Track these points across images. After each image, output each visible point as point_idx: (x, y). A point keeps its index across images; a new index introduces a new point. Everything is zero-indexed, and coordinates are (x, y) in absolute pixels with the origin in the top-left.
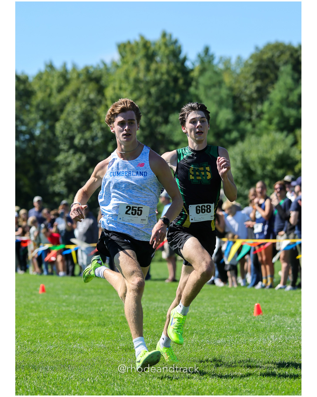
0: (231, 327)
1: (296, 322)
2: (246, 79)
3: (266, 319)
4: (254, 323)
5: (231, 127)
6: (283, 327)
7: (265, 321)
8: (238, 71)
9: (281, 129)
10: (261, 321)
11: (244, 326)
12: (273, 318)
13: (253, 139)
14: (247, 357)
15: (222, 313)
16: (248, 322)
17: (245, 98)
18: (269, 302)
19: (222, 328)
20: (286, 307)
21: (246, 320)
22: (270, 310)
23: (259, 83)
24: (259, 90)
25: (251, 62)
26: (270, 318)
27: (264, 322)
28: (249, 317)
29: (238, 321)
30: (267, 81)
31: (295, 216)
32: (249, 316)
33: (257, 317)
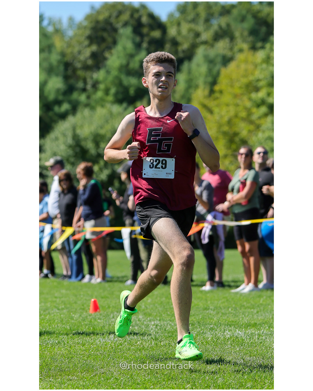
0: (64, 326)
1: (139, 320)
3: (104, 316)
4: (91, 321)
5: (61, 98)
7: (103, 319)
8: (70, 33)
9: (119, 101)
10: (99, 319)
11: (78, 324)
13: (86, 112)
14: (82, 360)
15: (53, 310)
16: (84, 320)
17: (78, 65)
18: (107, 297)
19: (53, 326)
21: (81, 318)
22: (109, 307)
23: (94, 48)
24: (94, 55)
25: (85, 24)
26: (109, 316)
27: (102, 321)
28: (84, 314)
29: (72, 318)
30: (104, 45)
32: (84, 313)
33: (94, 314)
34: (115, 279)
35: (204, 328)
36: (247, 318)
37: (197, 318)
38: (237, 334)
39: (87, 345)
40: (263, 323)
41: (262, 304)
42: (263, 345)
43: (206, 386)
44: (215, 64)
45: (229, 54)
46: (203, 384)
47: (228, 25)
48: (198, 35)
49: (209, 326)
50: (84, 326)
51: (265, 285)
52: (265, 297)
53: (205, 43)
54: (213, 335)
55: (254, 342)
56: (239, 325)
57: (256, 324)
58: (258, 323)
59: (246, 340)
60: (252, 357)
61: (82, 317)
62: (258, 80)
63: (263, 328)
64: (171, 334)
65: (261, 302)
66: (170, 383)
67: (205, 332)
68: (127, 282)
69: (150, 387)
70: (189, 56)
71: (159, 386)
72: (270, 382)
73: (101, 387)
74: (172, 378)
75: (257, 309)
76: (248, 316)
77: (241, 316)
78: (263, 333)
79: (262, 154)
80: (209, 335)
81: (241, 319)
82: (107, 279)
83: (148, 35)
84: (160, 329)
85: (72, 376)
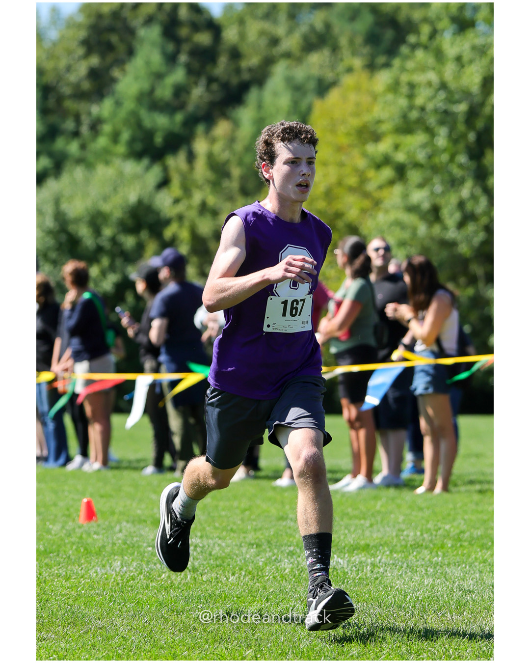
2: (69, 52)
3: (104, 529)
4: (81, 538)
6: (139, 547)
7: (103, 534)
9: (137, 155)
10: (95, 533)
11: (60, 542)
12: (118, 528)
13: (79, 172)
14: (65, 604)
16: (69, 535)
17: (66, 90)
18: (111, 496)
20: (143, 506)
21: (64, 531)
22: (113, 513)
23: (95, 61)
24: (93, 74)
25: (80, 19)
26: (112, 528)
27: (101, 537)
28: (70, 525)
30: (110, 58)
31: (160, 328)
32: (70, 523)
33: (87, 525)
34: (124, 464)
35: (278, 552)
36: (353, 536)
37: (267, 534)
38: (334, 563)
39: (74, 579)
40: (381, 545)
41: (379, 512)
42: (380, 583)
43: (281, 653)
44: (304, 94)
45: (329, 76)
46: (274, 649)
47: (328, 26)
48: (275, 41)
49: (286, 548)
50: (69, 546)
51: (385, 478)
52: (384, 500)
53: (288, 55)
54: (293, 565)
55: (364, 577)
56: (339, 547)
57: (368, 545)
58: (371, 544)
59: (351, 573)
60: (360, 604)
61: (67, 530)
62: (379, 122)
63: (381, 554)
64: (221, 562)
65: (378, 507)
66: (218, 647)
67: (279, 558)
68: (145, 469)
69: (182, 653)
70: (259, 78)
71: (199, 652)
72: (391, 648)
73: (98, 653)
74: (221, 638)
75: (371, 520)
76: (354, 531)
77: (342, 532)
78: (380, 563)
79: (381, 252)
80: (286, 563)
81: (342, 537)
82: (111, 464)
83: (188, 39)
84: (202, 552)
85: (48, 632)
